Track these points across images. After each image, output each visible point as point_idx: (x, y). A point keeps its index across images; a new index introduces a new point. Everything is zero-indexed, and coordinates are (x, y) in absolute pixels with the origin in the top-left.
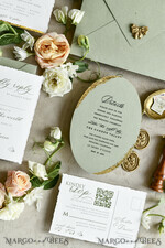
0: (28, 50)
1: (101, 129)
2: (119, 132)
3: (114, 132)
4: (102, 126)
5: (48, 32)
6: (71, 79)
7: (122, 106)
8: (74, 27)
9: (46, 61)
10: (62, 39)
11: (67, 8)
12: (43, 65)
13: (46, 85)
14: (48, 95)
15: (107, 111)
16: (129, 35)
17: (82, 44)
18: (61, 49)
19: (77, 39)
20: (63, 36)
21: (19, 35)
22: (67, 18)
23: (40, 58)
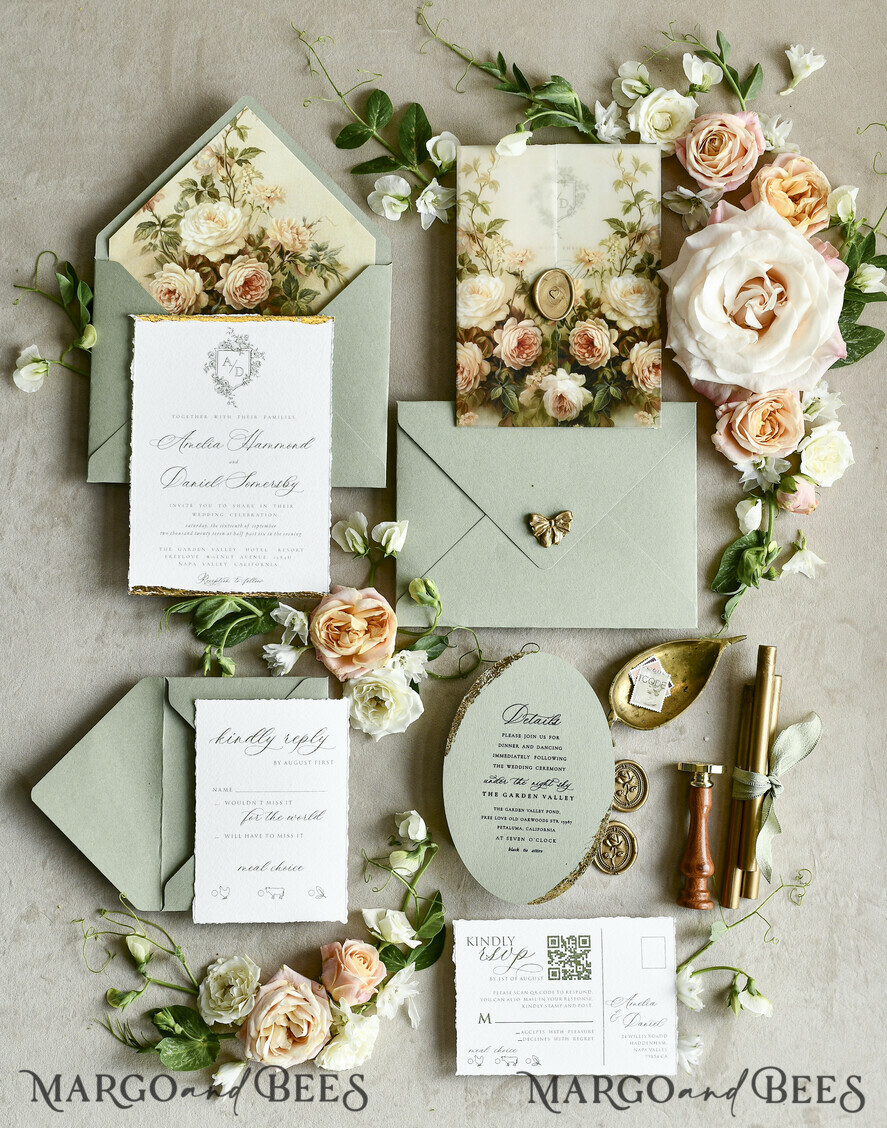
0: (297, 643)
1: (519, 789)
2: (564, 785)
3: (551, 790)
4: (519, 781)
5: (333, 591)
6: (414, 686)
7: (554, 721)
8: (392, 559)
9: (347, 660)
10: (373, 600)
11: (363, 521)
12: (342, 672)
13: (359, 716)
14: (368, 736)
15: (521, 742)
16: (528, 543)
17: (422, 600)
18: (376, 623)
19: (406, 587)
20: (372, 591)
21: (267, 614)
22: (370, 543)
23: (331, 658)
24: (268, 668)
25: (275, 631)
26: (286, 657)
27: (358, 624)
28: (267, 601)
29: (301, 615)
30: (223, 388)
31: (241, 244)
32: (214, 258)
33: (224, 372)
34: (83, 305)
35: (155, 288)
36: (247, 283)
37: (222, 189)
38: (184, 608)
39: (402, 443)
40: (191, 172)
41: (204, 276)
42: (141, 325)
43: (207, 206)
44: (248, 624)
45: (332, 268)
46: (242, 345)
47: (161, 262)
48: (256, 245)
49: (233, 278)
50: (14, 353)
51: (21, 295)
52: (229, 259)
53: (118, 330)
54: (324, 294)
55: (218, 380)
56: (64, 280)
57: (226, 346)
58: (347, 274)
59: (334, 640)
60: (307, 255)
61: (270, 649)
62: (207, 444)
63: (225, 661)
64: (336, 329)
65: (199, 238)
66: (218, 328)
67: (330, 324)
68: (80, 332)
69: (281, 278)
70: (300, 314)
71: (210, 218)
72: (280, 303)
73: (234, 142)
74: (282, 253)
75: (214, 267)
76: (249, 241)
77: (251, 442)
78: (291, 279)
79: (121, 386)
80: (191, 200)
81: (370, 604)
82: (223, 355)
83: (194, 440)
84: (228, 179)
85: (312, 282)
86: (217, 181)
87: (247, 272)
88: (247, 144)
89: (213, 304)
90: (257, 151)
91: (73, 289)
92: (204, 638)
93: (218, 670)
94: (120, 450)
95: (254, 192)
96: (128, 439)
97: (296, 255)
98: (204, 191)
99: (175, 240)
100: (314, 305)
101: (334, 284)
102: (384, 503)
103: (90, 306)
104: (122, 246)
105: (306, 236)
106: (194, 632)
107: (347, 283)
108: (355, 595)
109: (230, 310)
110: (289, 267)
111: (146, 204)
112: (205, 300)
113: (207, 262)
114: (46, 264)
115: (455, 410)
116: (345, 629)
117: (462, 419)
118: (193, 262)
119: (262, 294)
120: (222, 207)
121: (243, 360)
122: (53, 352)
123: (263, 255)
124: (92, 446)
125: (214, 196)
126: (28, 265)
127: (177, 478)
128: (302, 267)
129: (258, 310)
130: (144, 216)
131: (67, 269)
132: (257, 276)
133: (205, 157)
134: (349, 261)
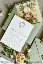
9: (18, 61)
16: (41, 58)
17: (28, 58)
18: (23, 59)
19: (27, 56)
20: (24, 55)
21: (12, 51)
22: (26, 50)
23: (16, 59)
24: (10, 57)
25: (12, 54)
26: (12, 57)
27: (21, 58)
28: (13, 50)
29: (16, 54)
30: (20, 26)
31: (29, 13)
32: (26, 13)
33: (21, 25)
34: (11, 10)
35: (19, 13)
36: (28, 17)
37: (30, 7)
38: (5, 47)
39: (34, 42)
40: (28, 3)
41: (24, 14)
42: (15, 16)
43: (28, 7)
44: (10, 51)
45: (37, 21)
46: (24, 23)
47: (20, 10)
48: (30, 14)
49: (27, 16)
50: (1, 11)
51: (5, 6)
52: (27, 14)
53: (13, 15)
54: (34, 23)
55: (20, 25)
56: (10, 7)
57: (22, 22)
58: (38, 22)
59: (18, 58)
60: (35, 18)
61: (11, 55)
62: (15, 31)
63: (6, 54)
64: (34, 27)
65: (25, 10)
66: (23, 20)
67: (34, 26)
68: (9, 13)
69: (31, 19)
70: (31, 23)
71: (28, 9)
72: (30, 21)
73: (34, 3)
74: (33, 16)
75: (25, 14)
76: (30, 13)
77: (20, 33)
78: (32, 19)
79: (10, 21)
80: (27, 6)
81: (23, 56)
82: (22, 23)
83: (14, 30)
84: (31, 6)
85: (34, 21)
86: (30, 5)
87: (28, 16)
88: (35, 4)
89: (23, 18)
90: (35, 5)
91: (10, 8)
92: (5, 51)
93: (5, 55)
94: (7, 27)
95: (33, 9)
96: (8, 26)
97: (34, 17)
98: (28, 6)
99: (23, 9)
100: (33, 23)
101: (36, 22)
102: (30, 47)
103: (11, 11)
104: (18, 7)
105: (36, 16)
106: (4, 49)
107: (37, 23)
108: (22, 54)
109: (25, 19)
110: (33, 18)
111: (22, 4)
112: (23, 17)
113: (25, 13)
114: (9, 4)
115: (41, 41)
116: (20, 58)
117: (41, 42)
118: (24, 12)
119: (29, 19)
120: (29, 8)
121: (23, 25)
122: (5, 13)
123: (31, 16)
124: (4, 25)
125: (29, 7)
126: (7, 3)
127: (11, 33)
128: (34, 19)
129: (27, 21)
130: (21, 5)
131: (11, 6)
132: (29, 17)
133: (30, 3)
134: (39, 21)
